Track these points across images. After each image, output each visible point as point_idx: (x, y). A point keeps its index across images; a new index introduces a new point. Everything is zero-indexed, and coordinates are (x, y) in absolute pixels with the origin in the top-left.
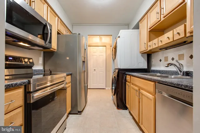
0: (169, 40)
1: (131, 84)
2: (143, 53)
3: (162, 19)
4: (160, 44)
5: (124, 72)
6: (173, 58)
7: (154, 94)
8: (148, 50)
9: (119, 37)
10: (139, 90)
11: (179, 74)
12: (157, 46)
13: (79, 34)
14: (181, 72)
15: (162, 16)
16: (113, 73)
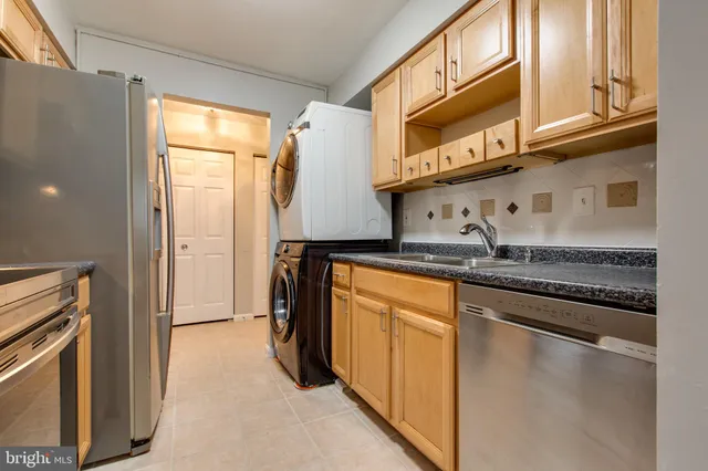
0: (473, 156)
1: (353, 290)
2: (381, 190)
3: (451, 94)
4: (445, 167)
5: (322, 252)
6: (466, 209)
7: (452, 316)
8: (403, 182)
9: (307, 125)
10: (391, 308)
11: (486, 254)
12: (434, 171)
13: (137, 81)
14: (492, 247)
15: (451, 85)
16: (277, 255)
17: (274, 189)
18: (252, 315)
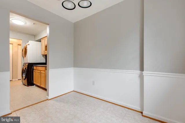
1: (37, 70)
2: (43, 55)
5: (32, 65)
10: (40, 71)
16: (23, 66)
17: (23, 54)
18: (18, 79)
